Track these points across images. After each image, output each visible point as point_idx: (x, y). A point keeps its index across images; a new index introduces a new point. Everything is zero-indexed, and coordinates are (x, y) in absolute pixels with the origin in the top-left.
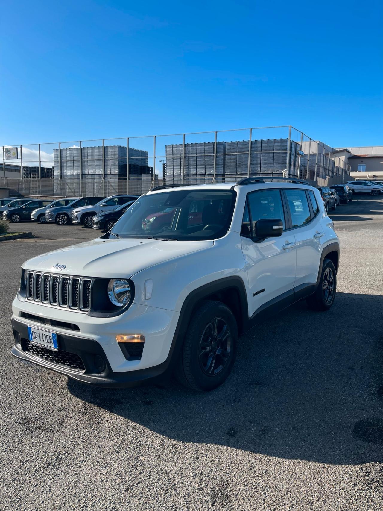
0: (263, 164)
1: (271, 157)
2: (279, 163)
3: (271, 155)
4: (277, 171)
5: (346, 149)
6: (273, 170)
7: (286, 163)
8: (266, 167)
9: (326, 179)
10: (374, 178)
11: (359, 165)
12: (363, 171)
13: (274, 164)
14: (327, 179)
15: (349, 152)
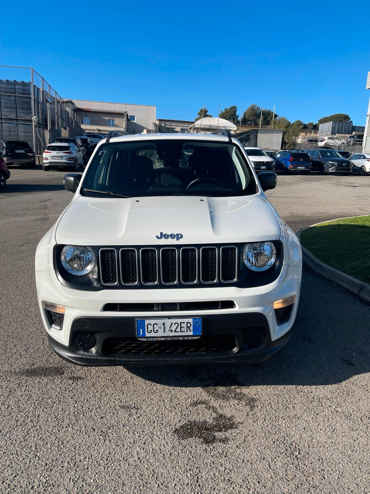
0: (4, 108)
1: (12, 101)
2: (23, 109)
3: (13, 98)
4: (21, 117)
5: (71, 101)
6: (17, 116)
7: (31, 109)
8: (8, 111)
9: (66, 130)
10: (99, 132)
11: (84, 118)
12: (88, 124)
13: (18, 109)
14: (68, 130)
15: (73, 104)
